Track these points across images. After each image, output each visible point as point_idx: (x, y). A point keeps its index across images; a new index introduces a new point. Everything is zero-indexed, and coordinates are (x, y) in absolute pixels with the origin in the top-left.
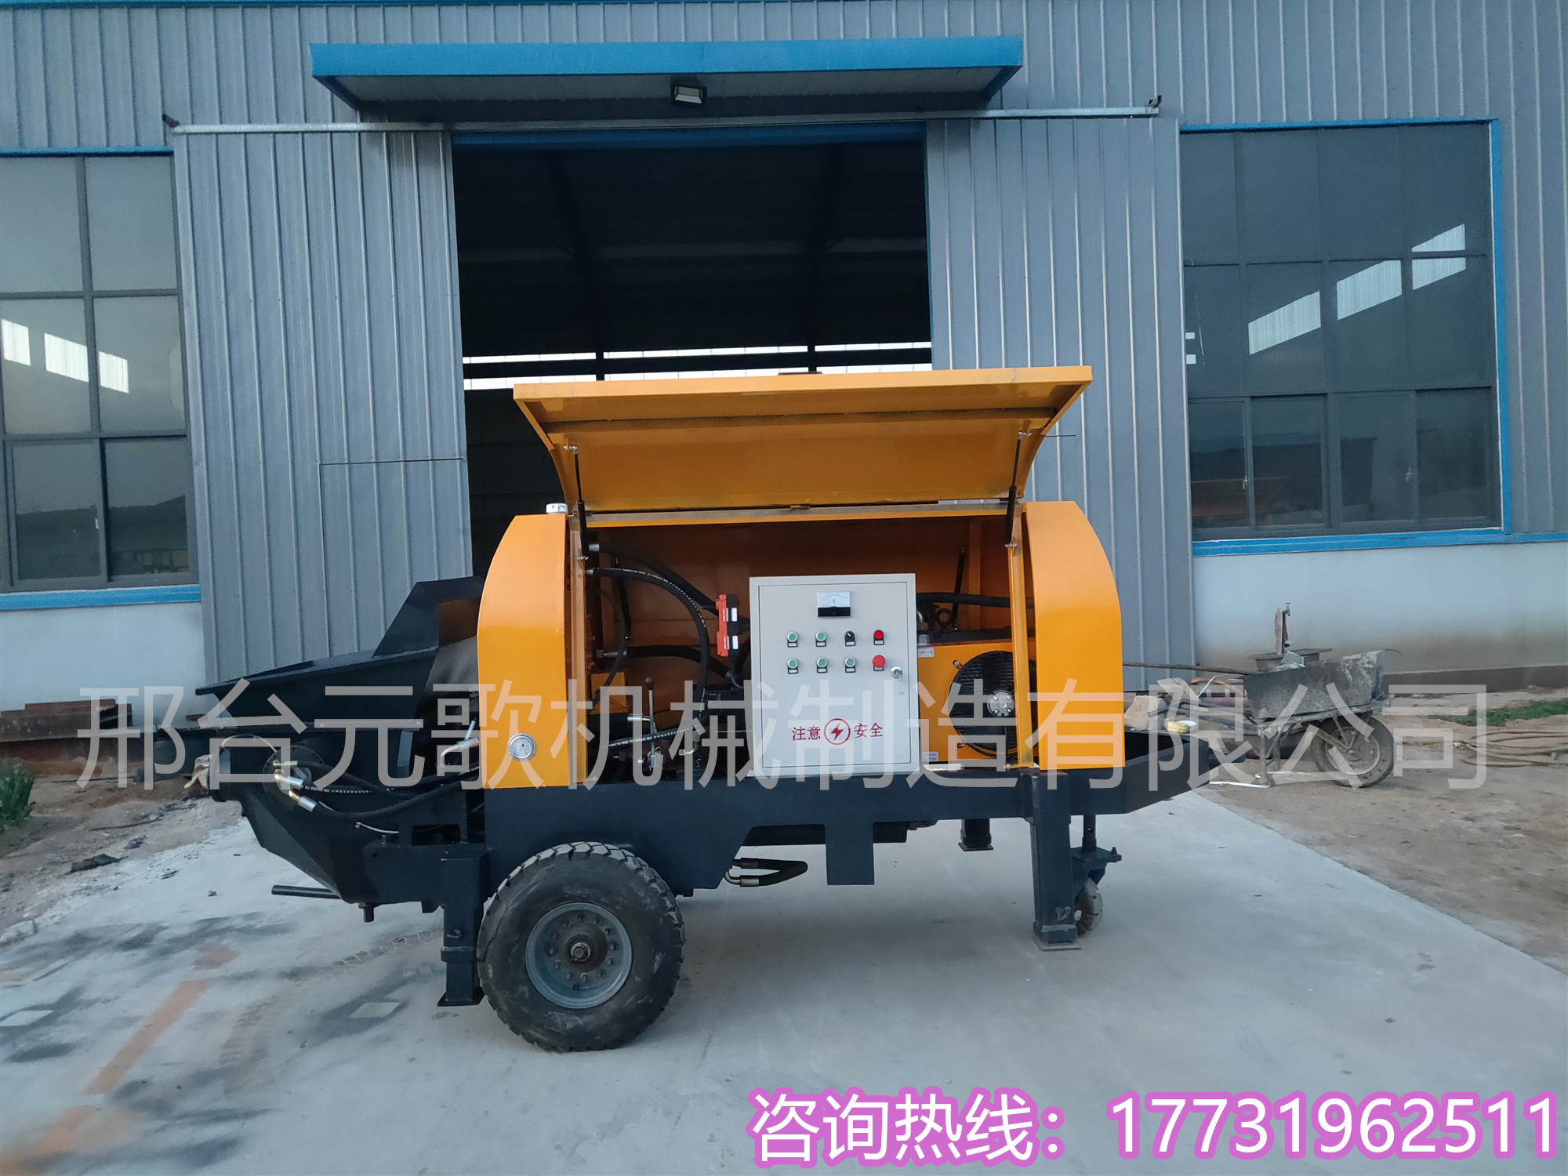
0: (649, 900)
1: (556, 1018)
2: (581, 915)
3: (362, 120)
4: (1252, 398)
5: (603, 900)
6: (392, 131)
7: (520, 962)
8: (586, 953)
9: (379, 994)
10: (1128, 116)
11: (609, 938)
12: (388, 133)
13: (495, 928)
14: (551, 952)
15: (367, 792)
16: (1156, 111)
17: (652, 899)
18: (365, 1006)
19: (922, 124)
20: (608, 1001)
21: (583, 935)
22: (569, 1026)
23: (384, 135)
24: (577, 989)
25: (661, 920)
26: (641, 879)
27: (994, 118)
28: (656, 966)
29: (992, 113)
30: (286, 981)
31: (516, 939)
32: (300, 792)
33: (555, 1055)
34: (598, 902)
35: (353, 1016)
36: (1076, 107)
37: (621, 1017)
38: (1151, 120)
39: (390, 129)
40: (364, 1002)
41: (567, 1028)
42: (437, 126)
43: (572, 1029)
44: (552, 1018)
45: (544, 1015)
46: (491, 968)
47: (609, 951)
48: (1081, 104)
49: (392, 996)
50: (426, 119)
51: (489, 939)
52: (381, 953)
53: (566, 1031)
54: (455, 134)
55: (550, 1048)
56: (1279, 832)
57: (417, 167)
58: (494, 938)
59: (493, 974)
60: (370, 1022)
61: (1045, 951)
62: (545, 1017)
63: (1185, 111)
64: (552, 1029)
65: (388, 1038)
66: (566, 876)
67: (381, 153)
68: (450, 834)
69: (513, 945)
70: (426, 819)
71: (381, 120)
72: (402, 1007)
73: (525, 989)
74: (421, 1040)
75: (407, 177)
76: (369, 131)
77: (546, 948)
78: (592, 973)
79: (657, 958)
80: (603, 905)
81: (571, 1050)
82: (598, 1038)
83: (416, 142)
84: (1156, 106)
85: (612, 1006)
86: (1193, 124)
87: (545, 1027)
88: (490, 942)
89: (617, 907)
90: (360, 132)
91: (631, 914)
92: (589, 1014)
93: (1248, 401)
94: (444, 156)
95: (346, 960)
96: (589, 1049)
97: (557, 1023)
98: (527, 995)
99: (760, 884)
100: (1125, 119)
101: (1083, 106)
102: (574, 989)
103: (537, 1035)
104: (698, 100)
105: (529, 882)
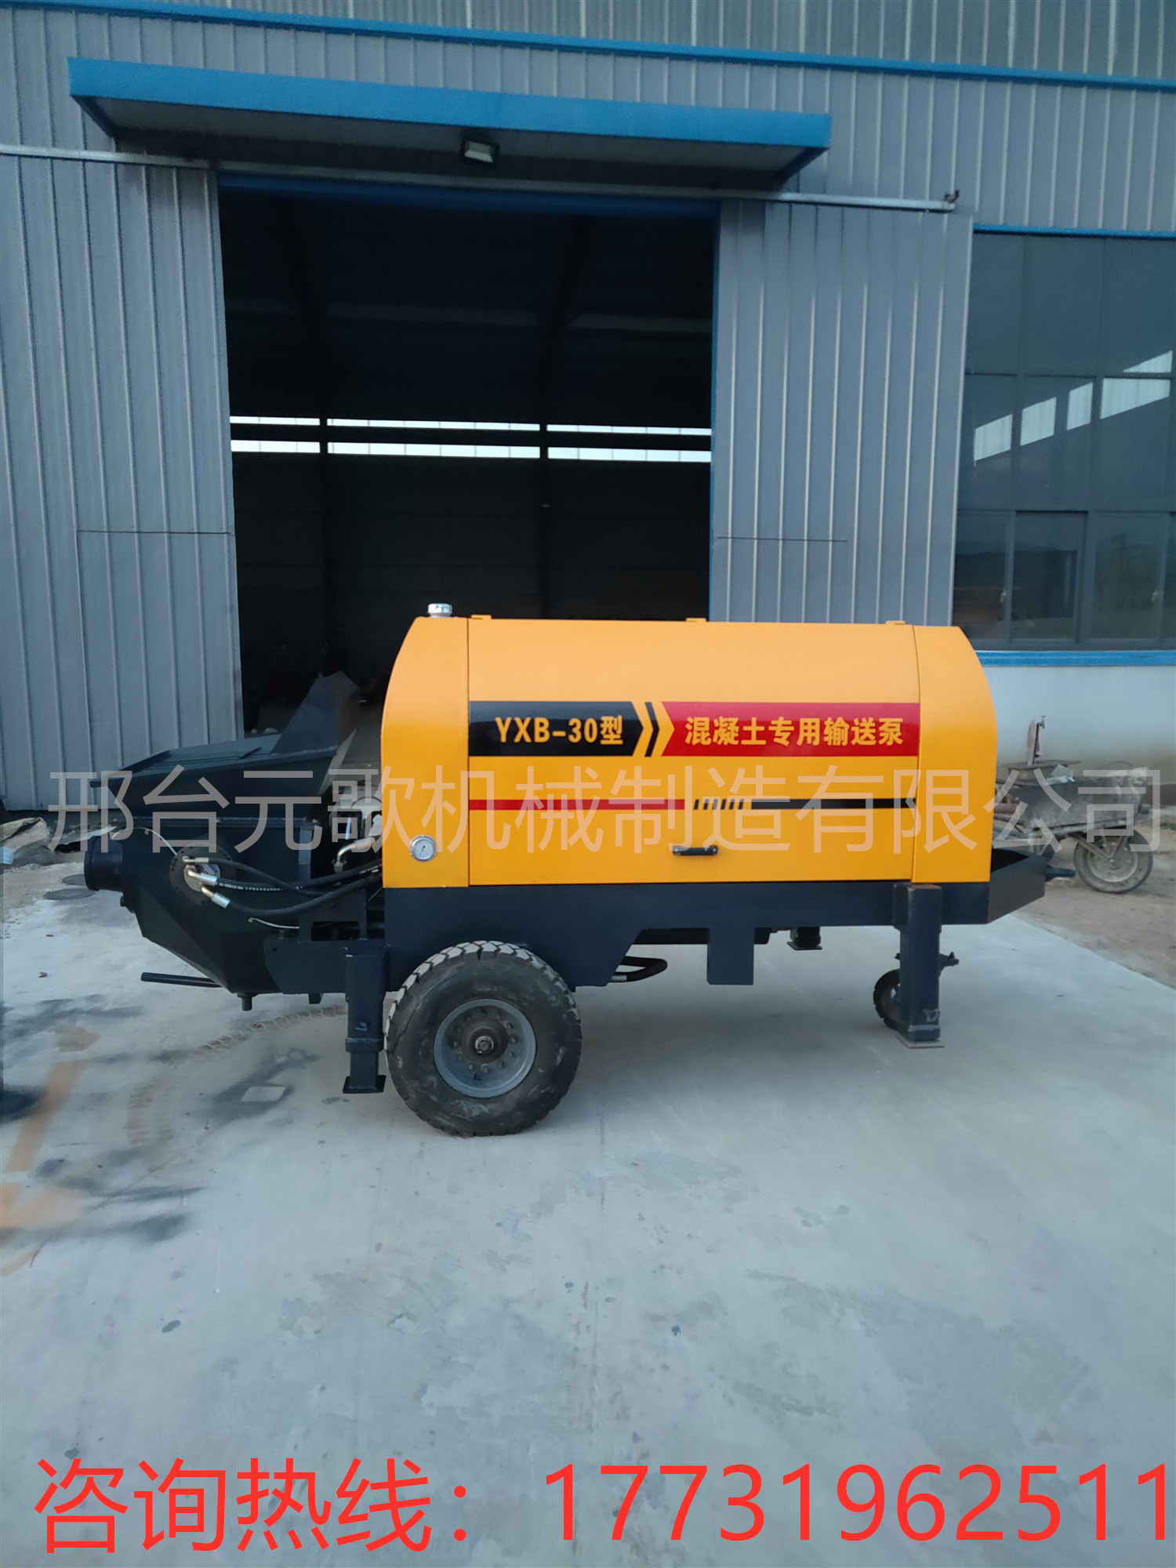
0: (554, 998)
1: (462, 1107)
2: (484, 1010)
3: (118, 150)
4: (1018, 512)
5: (510, 997)
6: (152, 165)
7: (429, 1052)
8: (490, 1045)
9: (261, 1078)
10: (923, 210)
11: (509, 1032)
12: (148, 167)
13: (406, 1022)
14: (455, 1044)
15: (279, 889)
16: (952, 206)
17: (557, 997)
18: (252, 1090)
19: (717, 203)
20: (512, 1090)
21: (487, 1029)
22: (475, 1113)
23: (143, 168)
24: (478, 1079)
25: (565, 1016)
26: (546, 977)
27: (790, 202)
28: (559, 1059)
29: (788, 196)
30: (160, 1064)
31: (426, 1032)
32: (214, 889)
33: (459, 1139)
34: (505, 998)
35: (244, 1099)
36: (872, 195)
37: (523, 1105)
38: (946, 216)
39: (149, 162)
40: (250, 1086)
41: (473, 1115)
42: (203, 164)
43: (478, 1116)
44: (459, 1106)
45: (453, 1103)
46: (401, 1059)
47: (509, 1045)
48: (879, 192)
49: (276, 1079)
50: (189, 154)
51: (399, 1032)
52: (244, 1039)
53: (472, 1118)
54: (222, 174)
55: (456, 1133)
56: (1060, 935)
57: (180, 209)
58: (404, 1032)
59: (403, 1065)
60: (264, 1106)
61: (912, 1048)
62: (452, 1106)
63: (980, 208)
64: (459, 1116)
65: (288, 1122)
66: (475, 974)
67: (140, 189)
68: (347, 931)
69: (423, 1038)
70: (325, 916)
71: (139, 152)
72: (288, 1092)
73: (433, 1079)
74: (322, 1124)
75: (169, 217)
76: (125, 163)
77: (451, 1041)
78: (493, 1064)
79: (561, 1051)
80: (511, 1001)
81: (474, 1135)
82: (502, 1124)
83: (178, 180)
84: (952, 201)
85: (516, 1095)
86: (987, 223)
87: (452, 1114)
88: (401, 1035)
89: (524, 1004)
90: (116, 163)
91: (538, 1012)
92: (494, 1102)
93: (1014, 513)
94: (210, 195)
95: (212, 1044)
96: (491, 1134)
97: (464, 1111)
98: (435, 1085)
99: (628, 980)
100: (921, 214)
101: (880, 196)
102: (475, 1078)
103: (445, 1122)
104: (486, 157)
105: (439, 980)
